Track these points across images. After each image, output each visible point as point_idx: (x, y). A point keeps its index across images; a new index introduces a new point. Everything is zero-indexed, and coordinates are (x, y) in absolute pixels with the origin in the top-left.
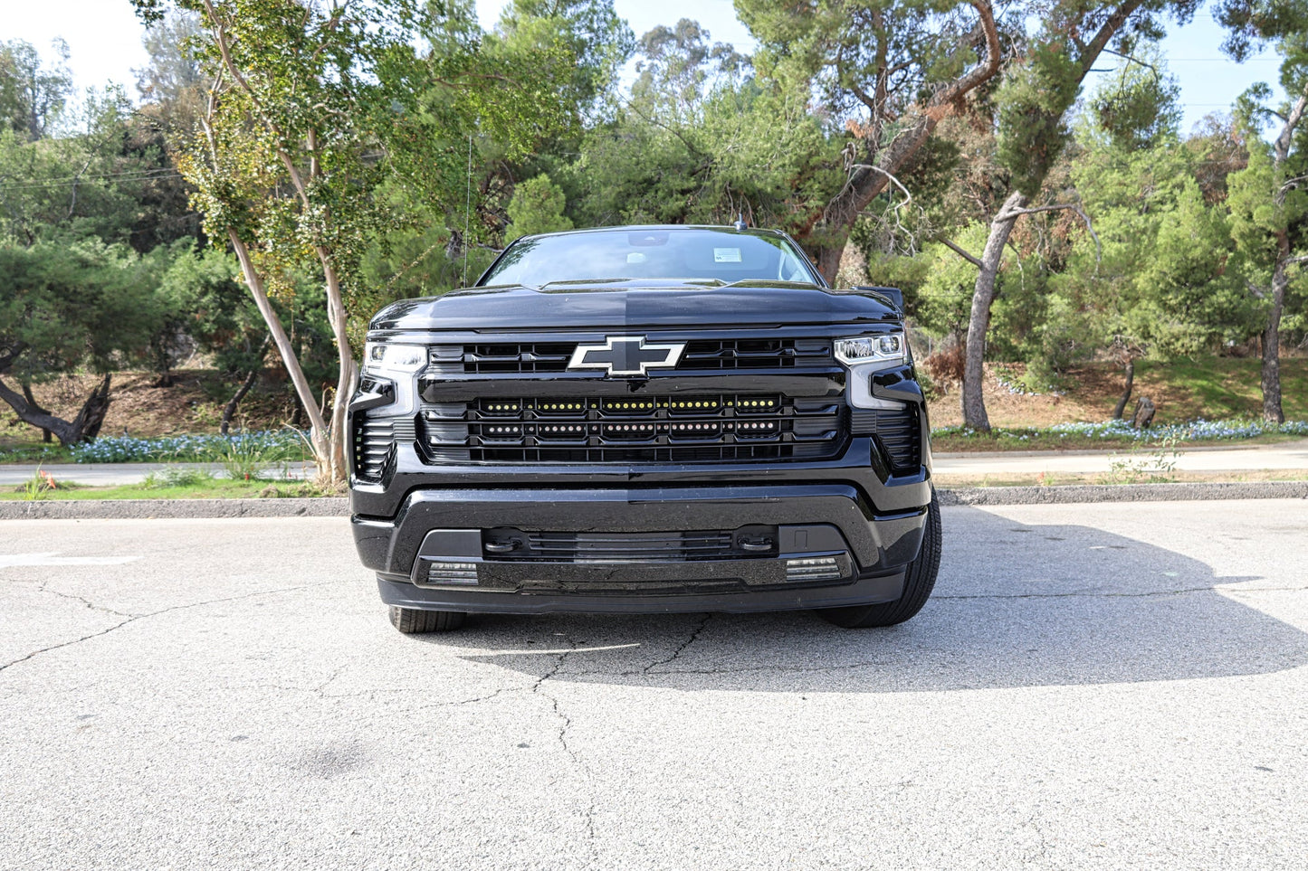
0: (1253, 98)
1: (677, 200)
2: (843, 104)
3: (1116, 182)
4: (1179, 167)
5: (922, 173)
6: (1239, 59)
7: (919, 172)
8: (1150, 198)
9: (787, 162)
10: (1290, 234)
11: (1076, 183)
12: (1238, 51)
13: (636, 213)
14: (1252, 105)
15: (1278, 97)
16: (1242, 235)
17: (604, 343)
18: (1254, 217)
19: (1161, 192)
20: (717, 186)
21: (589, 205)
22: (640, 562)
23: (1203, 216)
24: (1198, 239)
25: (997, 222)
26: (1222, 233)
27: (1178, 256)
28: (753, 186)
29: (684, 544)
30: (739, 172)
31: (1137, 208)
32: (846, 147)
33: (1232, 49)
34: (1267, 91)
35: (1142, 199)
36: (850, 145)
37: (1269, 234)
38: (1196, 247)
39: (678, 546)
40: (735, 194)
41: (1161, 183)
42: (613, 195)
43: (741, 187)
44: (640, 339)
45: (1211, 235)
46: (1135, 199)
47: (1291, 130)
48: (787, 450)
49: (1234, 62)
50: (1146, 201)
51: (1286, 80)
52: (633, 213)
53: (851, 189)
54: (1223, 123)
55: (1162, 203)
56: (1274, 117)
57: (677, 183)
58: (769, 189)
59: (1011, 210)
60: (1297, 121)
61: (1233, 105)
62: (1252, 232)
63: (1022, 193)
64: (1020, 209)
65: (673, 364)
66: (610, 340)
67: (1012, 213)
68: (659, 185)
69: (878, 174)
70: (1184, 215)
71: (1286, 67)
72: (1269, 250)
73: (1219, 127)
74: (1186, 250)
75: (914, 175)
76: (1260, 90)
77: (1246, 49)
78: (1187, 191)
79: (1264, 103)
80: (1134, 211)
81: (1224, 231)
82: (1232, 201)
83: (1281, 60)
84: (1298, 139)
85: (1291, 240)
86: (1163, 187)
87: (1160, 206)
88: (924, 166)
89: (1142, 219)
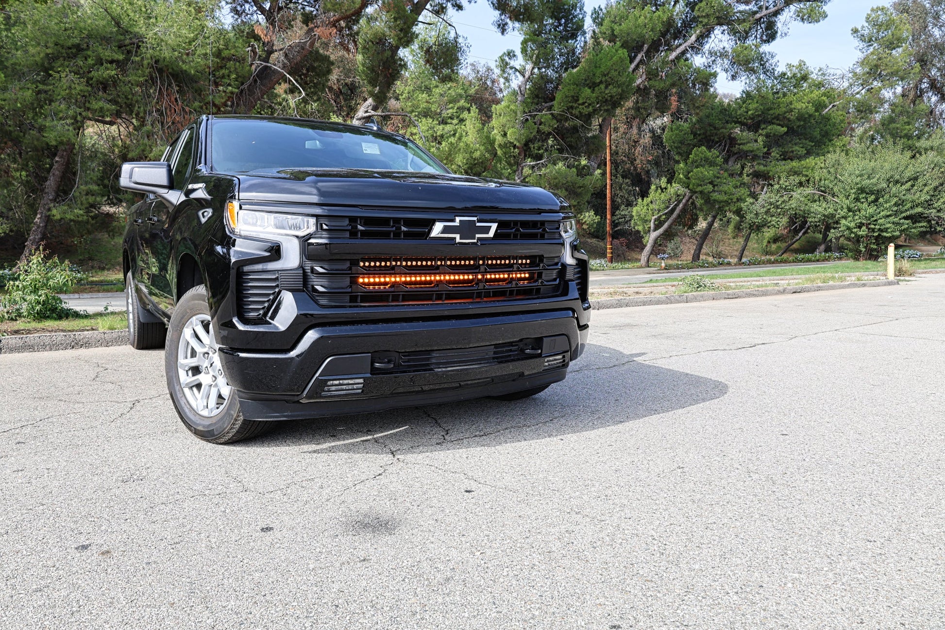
0: (507, 59)
1: (107, 69)
2: (244, 11)
3: (424, 100)
4: (461, 96)
5: (306, 75)
6: (503, 33)
7: (303, 74)
8: (445, 114)
9: (208, 51)
10: (525, 148)
11: (400, 97)
12: (502, 28)
13: (67, 76)
14: (507, 64)
15: (519, 62)
16: (500, 145)
17: (453, 221)
18: (508, 135)
19: (451, 111)
20: (145, 62)
21: (14, 60)
22: (471, 367)
23: (480, 131)
24: (478, 145)
25: (357, 119)
26: (489, 142)
27: (467, 156)
28: (178, 66)
29: (495, 353)
30: (166, 54)
31: (437, 120)
32: (249, 46)
33: (499, 25)
34: (514, 56)
35: (440, 114)
36: (253, 46)
37: (515, 147)
38: (477, 150)
39: (491, 355)
40: (160, 71)
41: (451, 105)
42: (42, 55)
43: (167, 66)
44: (475, 219)
45: (485, 143)
46: (436, 114)
47: (526, 83)
48: (538, 290)
49: (500, 34)
50: (443, 115)
51: (524, 51)
52: (63, 75)
53: (255, 81)
54: (481, 70)
55: (452, 118)
56: (518, 73)
57: (107, 53)
58: (192, 72)
59: (367, 112)
60: (529, 78)
61: (496, 61)
62: (506, 144)
63: (374, 100)
64: (373, 113)
65: (492, 236)
66: (458, 219)
67: (367, 114)
68: (89, 53)
69: (275, 71)
70: (470, 129)
71: (524, 42)
72: (514, 157)
73: (478, 72)
74: (471, 152)
75: (300, 76)
76: (511, 54)
77: (507, 27)
78: (472, 114)
79: (512, 63)
80: (436, 122)
81: (492, 142)
82: (494, 122)
83: (521, 38)
84: (529, 89)
85: (525, 151)
86: (452, 108)
87: (449, 121)
88: (308, 70)
89: (441, 127)
